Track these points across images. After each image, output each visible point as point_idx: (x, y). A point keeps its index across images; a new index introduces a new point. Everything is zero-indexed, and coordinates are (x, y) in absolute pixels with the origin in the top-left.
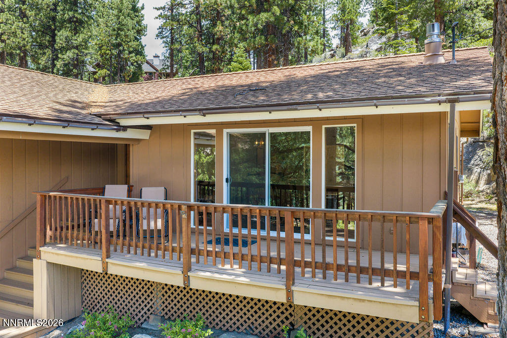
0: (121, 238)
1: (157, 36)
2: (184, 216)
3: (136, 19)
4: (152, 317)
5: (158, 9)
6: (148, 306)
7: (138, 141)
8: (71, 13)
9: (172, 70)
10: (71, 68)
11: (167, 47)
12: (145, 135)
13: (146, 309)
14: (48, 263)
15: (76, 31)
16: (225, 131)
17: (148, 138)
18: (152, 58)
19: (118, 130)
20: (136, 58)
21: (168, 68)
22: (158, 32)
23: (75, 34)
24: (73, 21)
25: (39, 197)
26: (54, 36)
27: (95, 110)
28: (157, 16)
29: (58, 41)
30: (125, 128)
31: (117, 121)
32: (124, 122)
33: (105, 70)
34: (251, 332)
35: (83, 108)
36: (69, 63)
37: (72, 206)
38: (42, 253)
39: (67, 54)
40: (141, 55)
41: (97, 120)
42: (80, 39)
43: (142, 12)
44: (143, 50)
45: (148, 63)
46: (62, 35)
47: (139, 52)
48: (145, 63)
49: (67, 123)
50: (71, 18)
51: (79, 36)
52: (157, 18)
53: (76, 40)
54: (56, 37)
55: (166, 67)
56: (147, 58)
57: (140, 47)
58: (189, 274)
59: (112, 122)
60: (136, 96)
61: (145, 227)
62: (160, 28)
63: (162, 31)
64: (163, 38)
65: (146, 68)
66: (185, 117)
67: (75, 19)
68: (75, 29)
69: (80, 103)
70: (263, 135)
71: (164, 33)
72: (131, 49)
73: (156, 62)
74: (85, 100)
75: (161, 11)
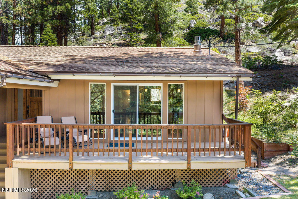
4: (89, 192)
14: (19, 169)
16: (113, 84)
17: (57, 87)
32: (53, 77)
34: (152, 188)
38: (13, 163)
59: (46, 76)
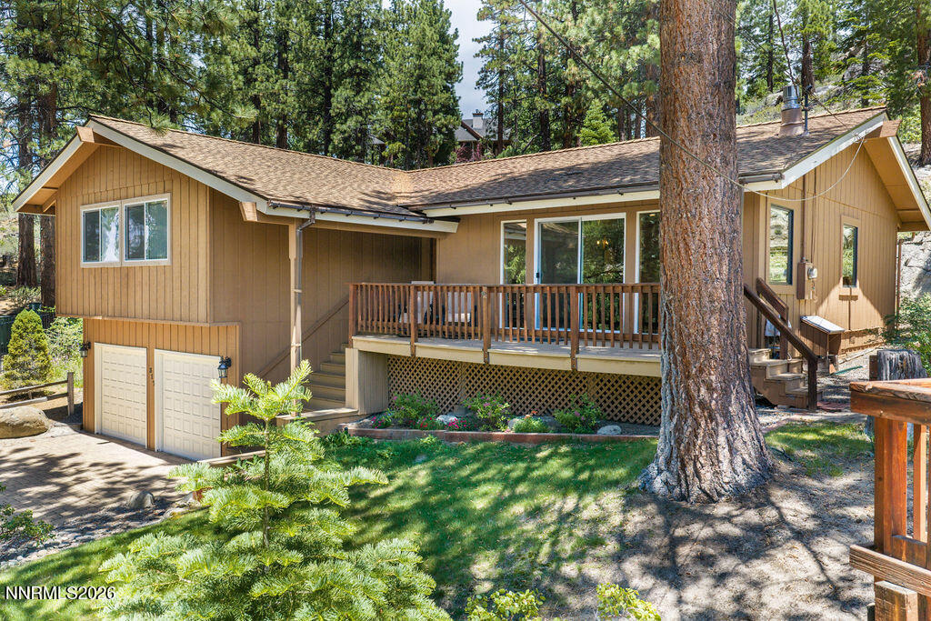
0: (428, 322)
1: (478, 84)
2: (485, 297)
3: (446, 56)
4: (456, 407)
5: (479, 41)
6: (453, 397)
7: (445, 234)
8: (352, 62)
9: (500, 137)
10: (354, 143)
11: (492, 101)
12: (451, 228)
13: (451, 400)
14: (360, 351)
15: (358, 89)
16: (537, 221)
17: (455, 231)
18: (472, 117)
19: (424, 222)
20: (445, 120)
21: (494, 136)
22: (479, 78)
23: (358, 93)
24: (355, 73)
25: (351, 288)
26: (329, 96)
27: (401, 201)
28: (478, 52)
29: (334, 104)
30: (432, 220)
31: (424, 212)
32: (432, 213)
33: (399, 143)
35: (389, 199)
36: (350, 136)
37: (383, 294)
38: (354, 342)
39: (348, 123)
40: (453, 115)
41: (404, 212)
42: (364, 100)
43: (456, 42)
44: (457, 106)
45: (464, 126)
46: (341, 95)
47: (451, 109)
48: (460, 127)
49: (379, 214)
50: (352, 70)
51: (363, 96)
52: (477, 55)
53: (360, 101)
54: (332, 99)
55: (492, 134)
56: (464, 118)
57: (452, 101)
58: (489, 350)
59: (419, 213)
60: (444, 184)
61: (450, 319)
62: (482, 72)
63: (486, 76)
64: (487, 87)
65: (461, 135)
66: (492, 205)
67: (358, 71)
68: (358, 85)
69: (383, 193)
70: (575, 224)
71: (489, 78)
72: (437, 107)
73: (478, 125)
74: (388, 191)
75: (485, 43)
